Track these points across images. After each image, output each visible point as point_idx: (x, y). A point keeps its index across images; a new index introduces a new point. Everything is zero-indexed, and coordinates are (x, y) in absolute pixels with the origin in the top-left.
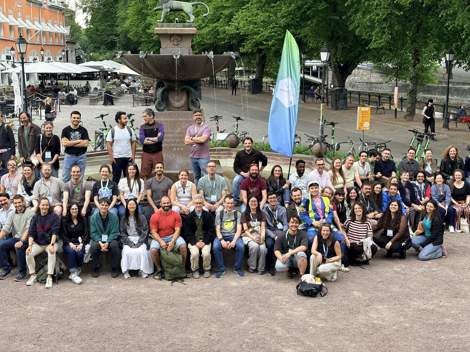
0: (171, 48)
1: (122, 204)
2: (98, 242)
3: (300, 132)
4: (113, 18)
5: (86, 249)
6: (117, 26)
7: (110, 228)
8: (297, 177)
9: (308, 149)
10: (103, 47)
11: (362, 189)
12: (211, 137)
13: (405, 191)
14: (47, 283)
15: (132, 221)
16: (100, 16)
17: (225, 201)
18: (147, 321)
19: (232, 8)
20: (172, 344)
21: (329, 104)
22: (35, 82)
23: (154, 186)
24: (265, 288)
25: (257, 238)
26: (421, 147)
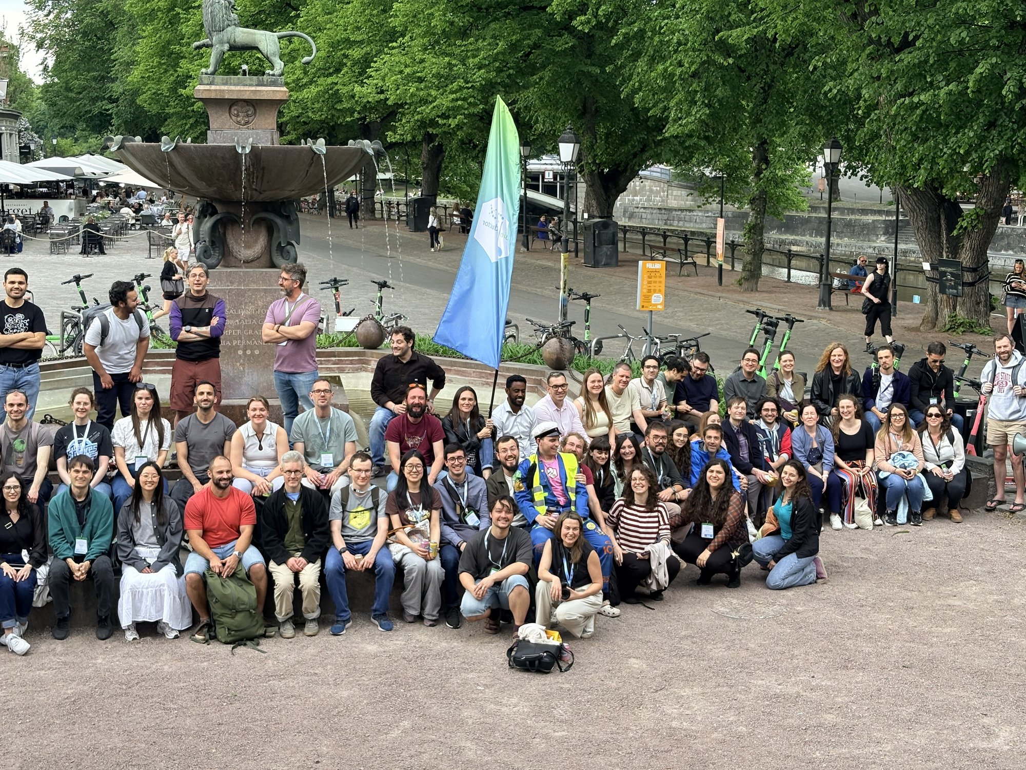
0: (232, 131)
1: (120, 475)
2: (65, 559)
3: (518, 315)
4: (104, 62)
5: (38, 576)
6: (113, 80)
7: (92, 524)
8: (509, 412)
9: (534, 351)
10: (82, 125)
11: (647, 438)
12: (323, 326)
13: (738, 441)
15: (147, 512)
16: (74, 57)
17: (351, 466)
18: (176, 735)
19: (368, 44)
21: (579, 254)
23: (193, 435)
24: (438, 655)
25: (421, 546)
26: (772, 346)
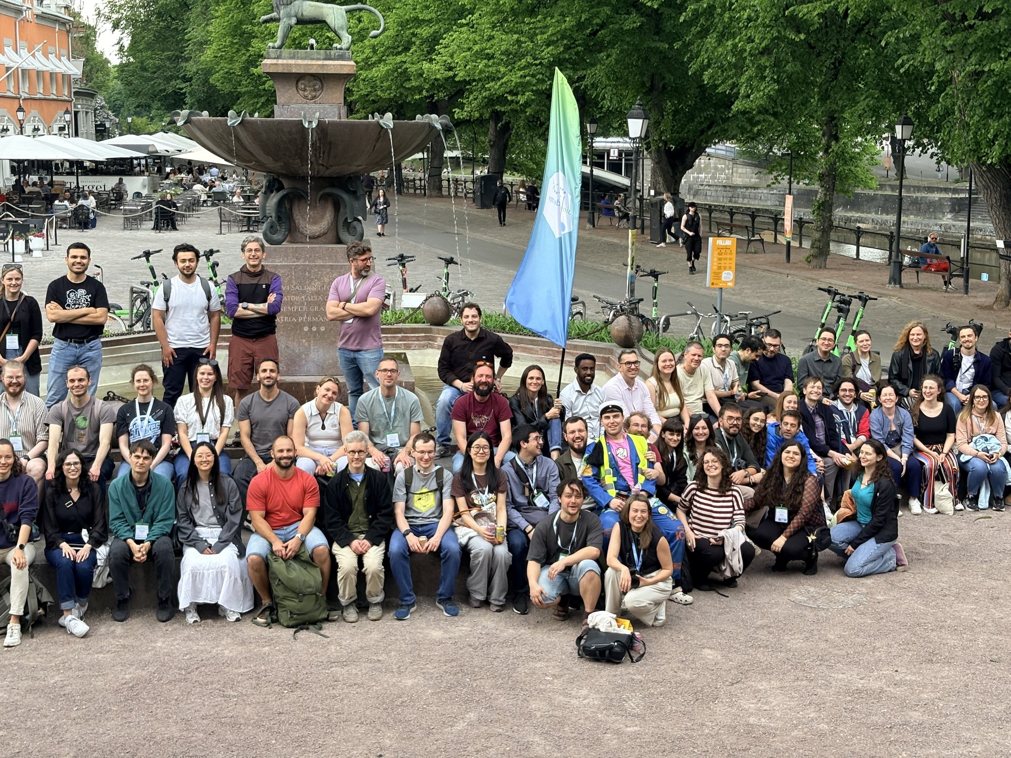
0: (299, 105)
1: (183, 453)
2: (125, 540)
3: (584, 292)
4: (178, 42)
5: (98, 556)
6: (187, 60)
7: (153, 508)
8: (578, 391)
9: (602, 328)
10: (156, 104)
11: (720, 419)
12: (389, 302)
13: (814, 422)
14: (8, 634)
15: (204, 492)
16: (149, 37)
17: (414, 447)
18: (235, 725)
19: (437, 23)
21: (645, 231)
22: (4, 179)
23: (256, 413)
24: (505, 643)
25: (488, 529)
26: (845, 324)
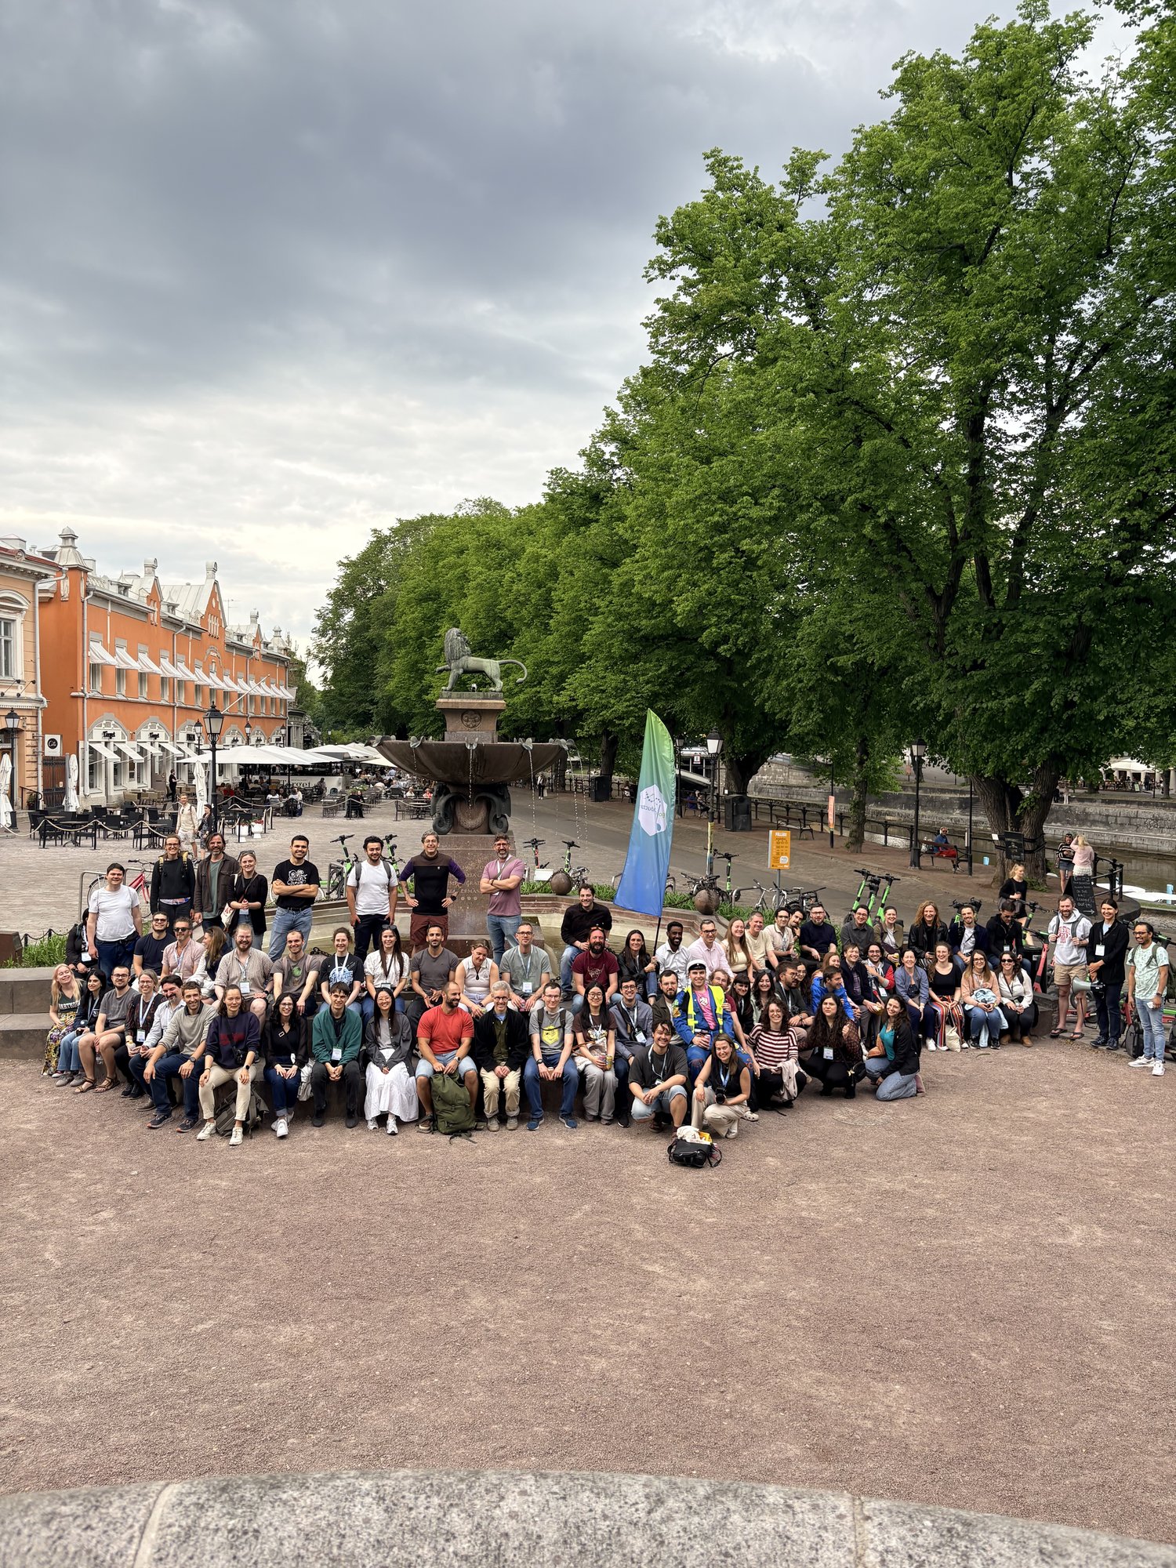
0: (463, 733)
1: (369, 996)
2: (324, 1063)
3: (674, 869)
4: (369, 675)
5: (302, 1074)
6: (375, 688)
7: (346, 1036)
8: (669, 951)
9: (688, 899)
10: (350, 721)
11: (779, 974)
13: (852, 978)
14: (233, 1136)
15: (385, 1026)
16: (347, 671)
17: (545, 992)
18: (405, 1210)
20: (448, 1255)
21: (721, 822)
22: (232, 778)
23: (424, 967)
24: (612, 1150)
25: (600, 1059)
26: (876, 900)
